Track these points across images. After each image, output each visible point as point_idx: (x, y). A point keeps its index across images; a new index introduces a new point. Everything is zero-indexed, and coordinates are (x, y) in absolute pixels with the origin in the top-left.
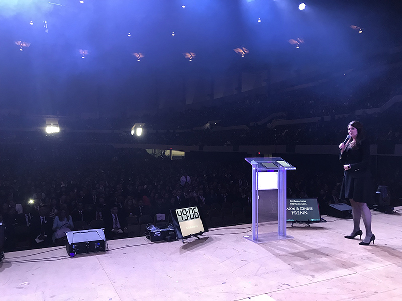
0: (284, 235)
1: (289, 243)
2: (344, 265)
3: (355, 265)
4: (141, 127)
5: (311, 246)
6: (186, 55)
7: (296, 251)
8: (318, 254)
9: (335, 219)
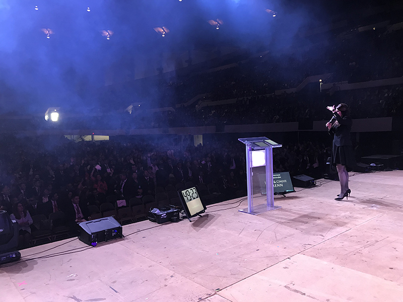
0: (272, 205)
1: (280, 212)
2: (337, 224)
3: (346, 223)
4: (55, 112)
5: (301, 213)
6: (102, 33)
7: (292, 218)
8: (311, 218)
9: (301, 189)
